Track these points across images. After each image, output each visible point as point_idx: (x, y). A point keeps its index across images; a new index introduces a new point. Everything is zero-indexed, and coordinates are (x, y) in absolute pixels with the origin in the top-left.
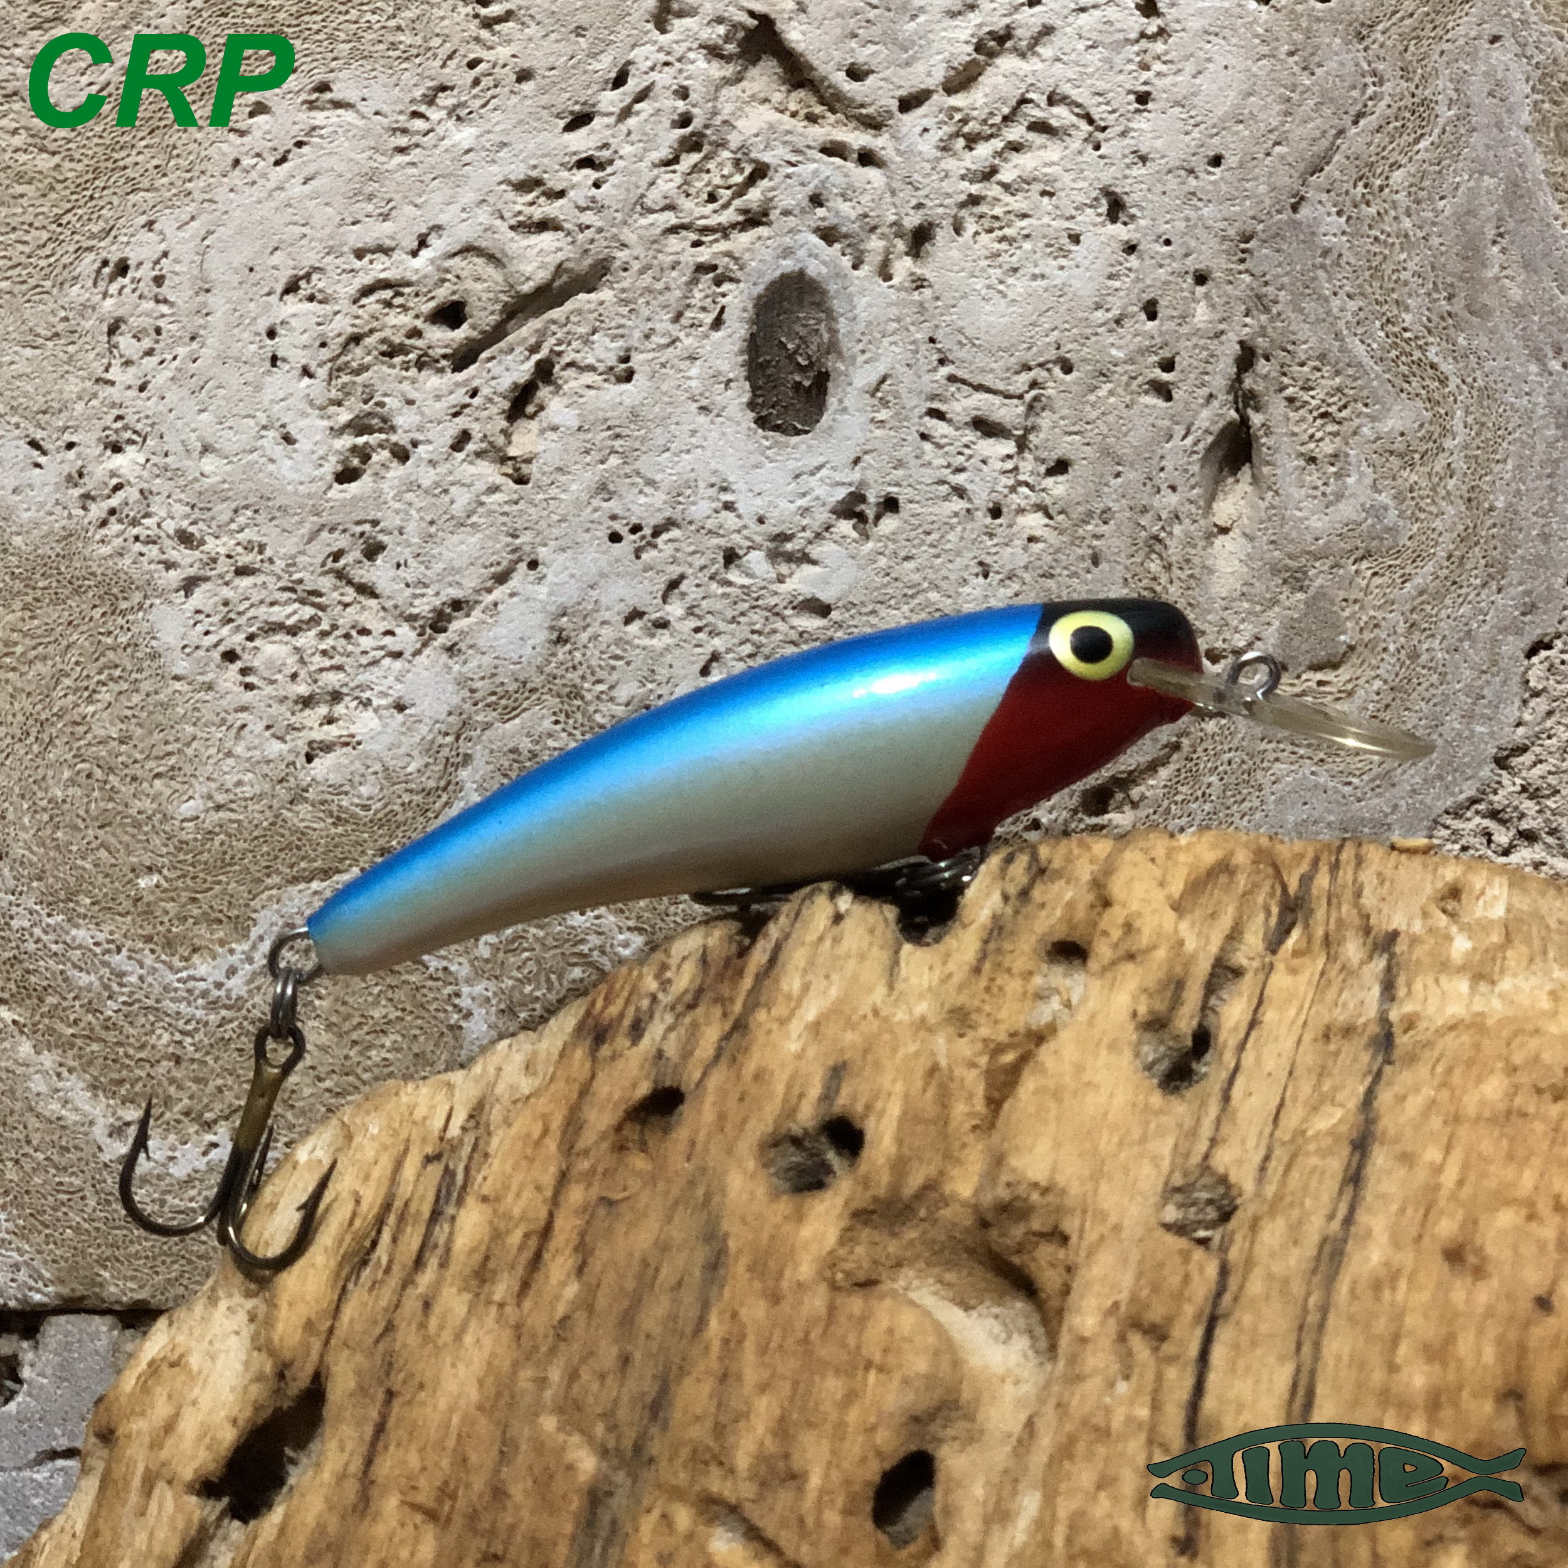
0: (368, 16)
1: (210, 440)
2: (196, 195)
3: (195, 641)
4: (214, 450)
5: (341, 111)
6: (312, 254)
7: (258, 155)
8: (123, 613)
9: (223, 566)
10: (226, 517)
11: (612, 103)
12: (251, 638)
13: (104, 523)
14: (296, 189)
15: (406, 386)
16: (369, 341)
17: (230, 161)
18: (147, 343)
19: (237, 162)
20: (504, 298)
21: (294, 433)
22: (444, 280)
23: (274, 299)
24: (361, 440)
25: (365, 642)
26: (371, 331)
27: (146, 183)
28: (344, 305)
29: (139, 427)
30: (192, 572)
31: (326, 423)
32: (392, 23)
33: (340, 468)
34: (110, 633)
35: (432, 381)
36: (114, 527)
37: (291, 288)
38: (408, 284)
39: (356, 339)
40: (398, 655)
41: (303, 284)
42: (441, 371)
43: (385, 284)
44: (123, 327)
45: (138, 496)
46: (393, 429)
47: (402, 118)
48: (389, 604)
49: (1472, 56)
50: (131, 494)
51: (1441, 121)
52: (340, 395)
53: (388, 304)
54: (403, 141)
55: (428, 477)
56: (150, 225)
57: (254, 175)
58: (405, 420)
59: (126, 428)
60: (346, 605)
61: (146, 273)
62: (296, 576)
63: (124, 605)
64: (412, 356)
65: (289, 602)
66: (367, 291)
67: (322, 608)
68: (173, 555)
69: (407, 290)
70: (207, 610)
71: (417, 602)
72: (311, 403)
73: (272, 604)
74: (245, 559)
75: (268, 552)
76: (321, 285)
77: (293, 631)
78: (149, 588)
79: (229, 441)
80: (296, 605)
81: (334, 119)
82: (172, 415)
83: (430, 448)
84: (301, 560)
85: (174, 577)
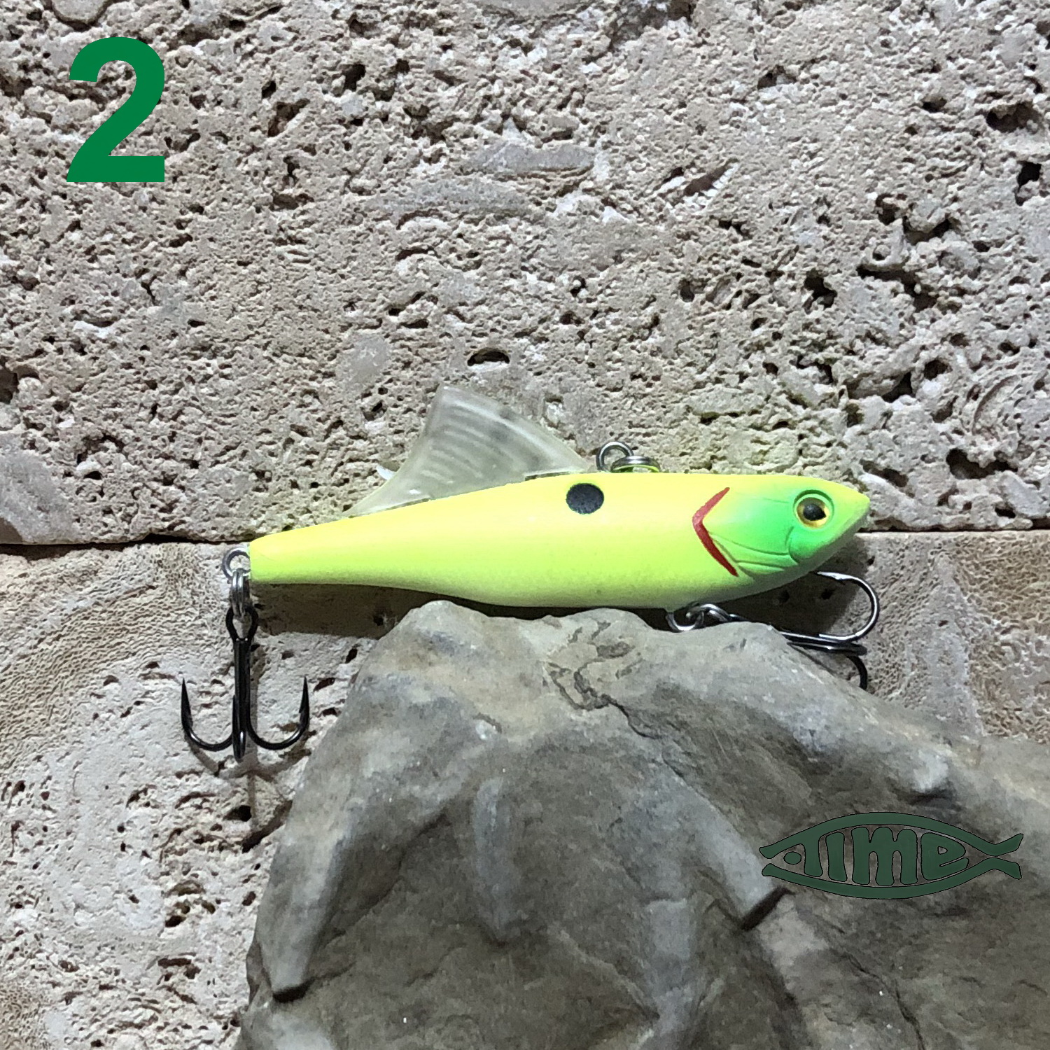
0: (183, 617)
1: (81, 901)
2: (69, 738)
3: (73, 1035)
4: (84, 908)
5: (165, 680)
6: (147, 776)
7: (110, 711)
8: (24, 1017)
9: (92, 985)
10: (93, 953)
11: (346, 673)
12: (111, 1031)
13: (11, 957)
14: (137, 733)
15: (212, 864)
16: (186, 833)
17: (92, 716)
18: (38, 837)
19: (96, 716)
20: (277, 803)
21: (138, 896)
22: (235, 792)
23: (123, 806)
24: (182, 899)
25: (188, 1033)
26: (188, 827)
27: (35, 731)
28: (169, 809)
29: (33, 893)
30: (70, 989)
31: (158, 888)
32: (199, 622)
33: (168, 918)
34: (16, 1030)
35: (230, 858)
36: (18, 959)
37: (135, 798)
38: (213, 795)
39: (179, 831)
40: (209, 1042)
41: (142, 795)
42: (236, 852)
43: (197, 795)
44: (22, 827)
45: (33, 939)
46: (204, 891)
47: (206, 684)
48: (203, 1009)
49: (928, 635)
50: (29, 937)
51: (907, 678)
52: (168, 868)
53: (199, 807)
54: (207, 700)
55: (228, 923)
56: (38, 758)
57: (108, 723)
58: (212, 886)
59: (24, 894)
60: (174, 1010)
61: (37, 791)
62: (141, 991)
63: (26, 1011)
64: (216, 843)
65: (136, 1007)
66: (185, 799)
67: (159, 1011)
68: (58, 978)
69: (211, 799)
70: (82, 1014)
71: (221, 1006)
72: (149, 876)
73: (124, 1010)
74: (105, 981)
75: (121, 975)
76: (154, 797)
77: (139, 1026)
78: (41, 1000)
79: (93, 900)
80: (141, 1010)
81: (162, 686)
82: (55, 886)
83: (228, 904)
84: (143, 980)
85: (59, 992)
